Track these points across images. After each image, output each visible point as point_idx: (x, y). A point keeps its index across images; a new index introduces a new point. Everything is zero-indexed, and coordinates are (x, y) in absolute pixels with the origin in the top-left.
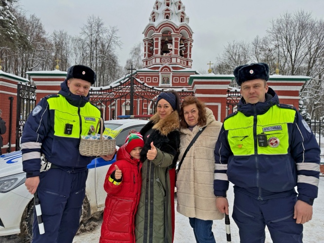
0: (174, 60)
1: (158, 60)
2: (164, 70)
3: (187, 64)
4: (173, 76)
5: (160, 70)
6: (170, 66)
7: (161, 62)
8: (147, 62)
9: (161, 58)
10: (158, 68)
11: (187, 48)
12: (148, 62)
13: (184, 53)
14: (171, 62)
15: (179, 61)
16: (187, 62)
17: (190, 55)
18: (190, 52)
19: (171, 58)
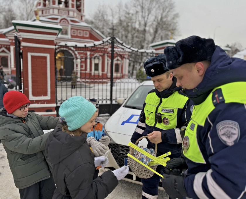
0: (71, 13)
1: (56, 11)
2: (63, 22)
3: (82, 19)
4: (71, 29)
5: (58, 21)
6: (69, 19)
7: (59, 13)
8: (42, 11)
9: (59, 10)
10: (57, 19)
11: (81, 3)
12: (44, 12)
13: (79, 8)
14: (69, 14)
15: (75, 14)
16: (82, 17)
17: (83, 10)
18: (83, 7)
19: (69, 11)
